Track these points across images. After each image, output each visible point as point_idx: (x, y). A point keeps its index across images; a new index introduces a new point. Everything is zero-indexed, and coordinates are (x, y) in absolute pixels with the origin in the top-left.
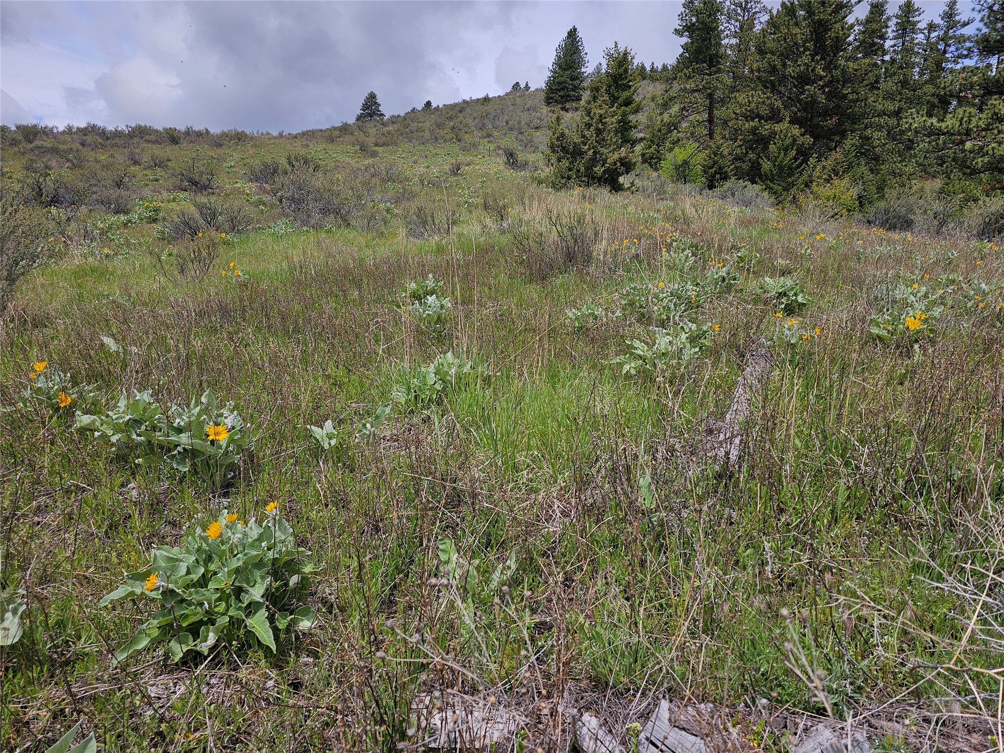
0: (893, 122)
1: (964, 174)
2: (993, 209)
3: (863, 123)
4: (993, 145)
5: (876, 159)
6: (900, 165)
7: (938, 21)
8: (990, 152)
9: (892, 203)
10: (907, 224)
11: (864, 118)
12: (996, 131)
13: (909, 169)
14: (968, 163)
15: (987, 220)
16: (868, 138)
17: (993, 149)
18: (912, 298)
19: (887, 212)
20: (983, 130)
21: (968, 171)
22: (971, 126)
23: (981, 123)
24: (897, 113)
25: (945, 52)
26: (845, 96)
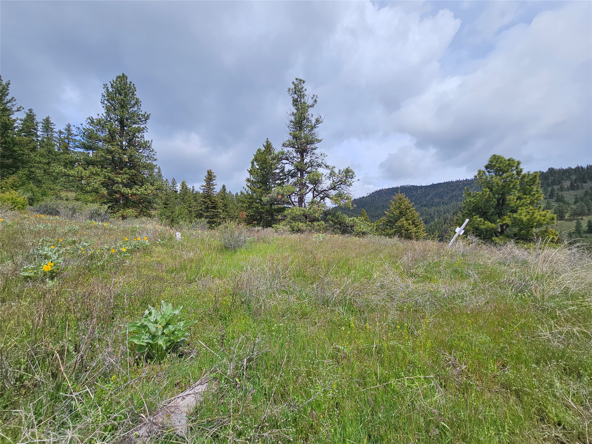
0: (46, 167)
1: (83, 193)
2: (94, 208)
3: (29, 165)
4: (93, 183)
5: (40, 181)
6: (53, 186)
7: (63, 131)
8: (92, 185)
9: (48, 203)
10: (57, 213)
11: (29, 162)
12: (93, 178)
13: (58, 187)
14: (84, 189)
15: (92, 212)
16: (32, 172)
17: (93, 185)
18: (50, 253)
19: (46, 206)
20: (88, 177)
21: (84, 192)
22: (83, 175)
23: (86, 175)
24: (48, 164)
25: (68, 144)
26: (15, 151)
